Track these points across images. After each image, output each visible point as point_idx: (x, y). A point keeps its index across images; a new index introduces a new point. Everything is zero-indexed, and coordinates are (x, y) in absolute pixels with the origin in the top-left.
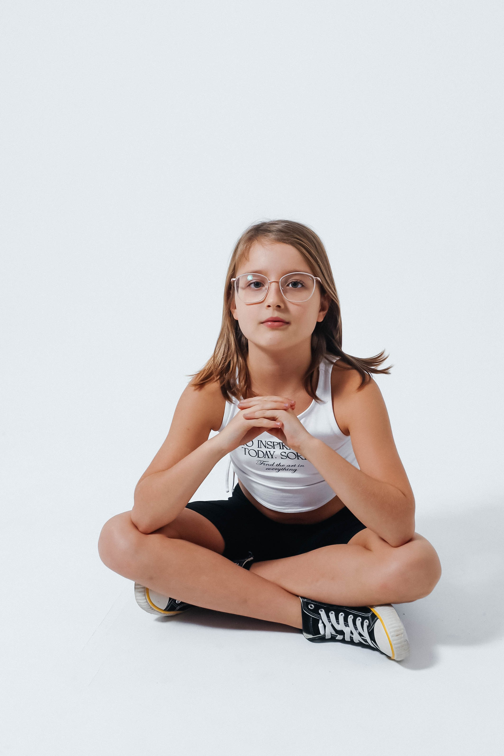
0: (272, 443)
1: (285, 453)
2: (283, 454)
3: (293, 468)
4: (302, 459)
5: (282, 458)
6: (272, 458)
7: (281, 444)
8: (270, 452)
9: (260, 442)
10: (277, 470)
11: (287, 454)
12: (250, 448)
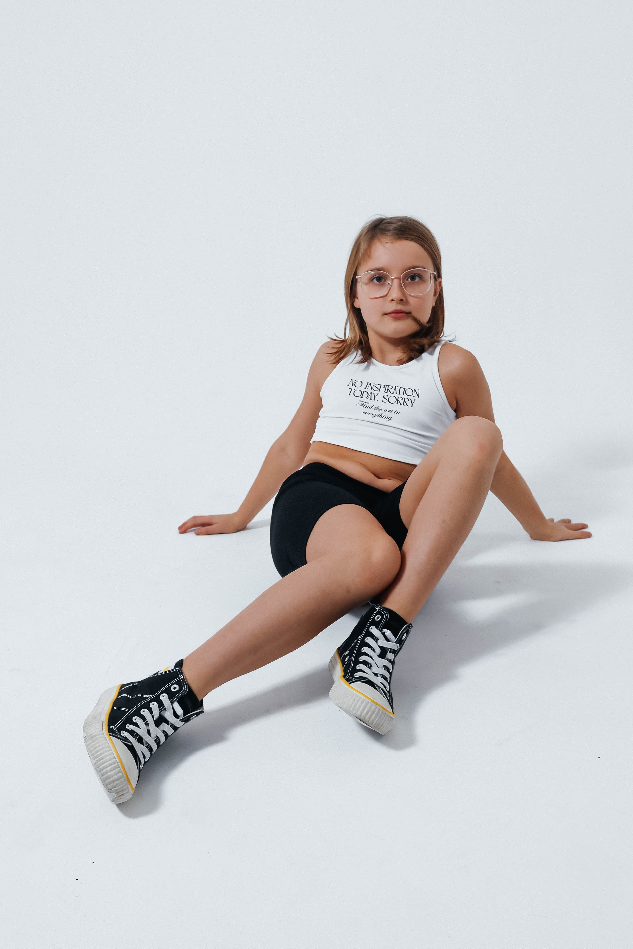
0: (380, 385)
1: (388, 396)
2: (386, 397)
3: (389, 415)
4: (401, 404)
5: (383, 401)
6: (374, 399)
7: (387, 387)
8: (374, 393)
9: (369, 384)
10: (373, 416)
12: (356, 389)
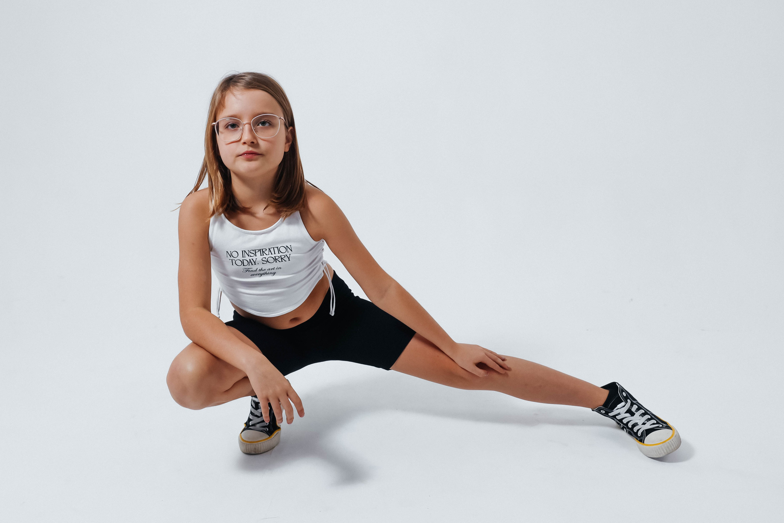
0: (254, 251)
1: (265, 258)
2: (264, 259)
3: (273, 271)
4: (280, 262)
5: (263, 263)
6: (255, 264)
7: (261, 250)
8: (252, 259)
9: (244, 252)
10: (260, 275)
11: (267, 258)
12: (236, 259)
